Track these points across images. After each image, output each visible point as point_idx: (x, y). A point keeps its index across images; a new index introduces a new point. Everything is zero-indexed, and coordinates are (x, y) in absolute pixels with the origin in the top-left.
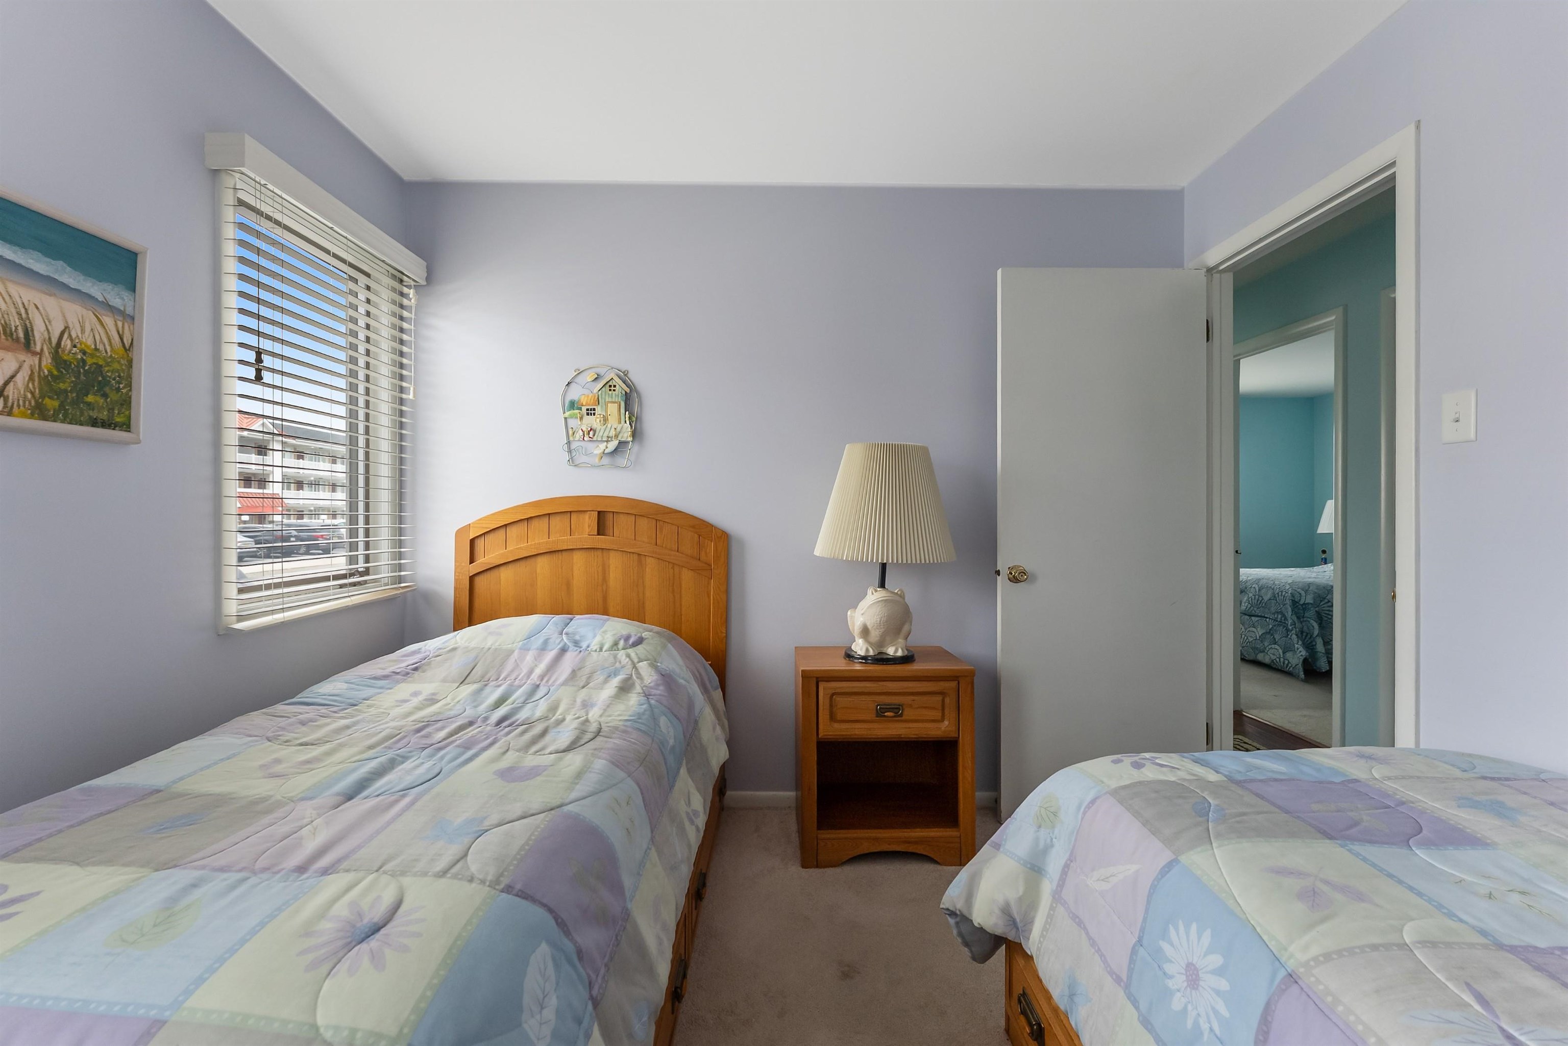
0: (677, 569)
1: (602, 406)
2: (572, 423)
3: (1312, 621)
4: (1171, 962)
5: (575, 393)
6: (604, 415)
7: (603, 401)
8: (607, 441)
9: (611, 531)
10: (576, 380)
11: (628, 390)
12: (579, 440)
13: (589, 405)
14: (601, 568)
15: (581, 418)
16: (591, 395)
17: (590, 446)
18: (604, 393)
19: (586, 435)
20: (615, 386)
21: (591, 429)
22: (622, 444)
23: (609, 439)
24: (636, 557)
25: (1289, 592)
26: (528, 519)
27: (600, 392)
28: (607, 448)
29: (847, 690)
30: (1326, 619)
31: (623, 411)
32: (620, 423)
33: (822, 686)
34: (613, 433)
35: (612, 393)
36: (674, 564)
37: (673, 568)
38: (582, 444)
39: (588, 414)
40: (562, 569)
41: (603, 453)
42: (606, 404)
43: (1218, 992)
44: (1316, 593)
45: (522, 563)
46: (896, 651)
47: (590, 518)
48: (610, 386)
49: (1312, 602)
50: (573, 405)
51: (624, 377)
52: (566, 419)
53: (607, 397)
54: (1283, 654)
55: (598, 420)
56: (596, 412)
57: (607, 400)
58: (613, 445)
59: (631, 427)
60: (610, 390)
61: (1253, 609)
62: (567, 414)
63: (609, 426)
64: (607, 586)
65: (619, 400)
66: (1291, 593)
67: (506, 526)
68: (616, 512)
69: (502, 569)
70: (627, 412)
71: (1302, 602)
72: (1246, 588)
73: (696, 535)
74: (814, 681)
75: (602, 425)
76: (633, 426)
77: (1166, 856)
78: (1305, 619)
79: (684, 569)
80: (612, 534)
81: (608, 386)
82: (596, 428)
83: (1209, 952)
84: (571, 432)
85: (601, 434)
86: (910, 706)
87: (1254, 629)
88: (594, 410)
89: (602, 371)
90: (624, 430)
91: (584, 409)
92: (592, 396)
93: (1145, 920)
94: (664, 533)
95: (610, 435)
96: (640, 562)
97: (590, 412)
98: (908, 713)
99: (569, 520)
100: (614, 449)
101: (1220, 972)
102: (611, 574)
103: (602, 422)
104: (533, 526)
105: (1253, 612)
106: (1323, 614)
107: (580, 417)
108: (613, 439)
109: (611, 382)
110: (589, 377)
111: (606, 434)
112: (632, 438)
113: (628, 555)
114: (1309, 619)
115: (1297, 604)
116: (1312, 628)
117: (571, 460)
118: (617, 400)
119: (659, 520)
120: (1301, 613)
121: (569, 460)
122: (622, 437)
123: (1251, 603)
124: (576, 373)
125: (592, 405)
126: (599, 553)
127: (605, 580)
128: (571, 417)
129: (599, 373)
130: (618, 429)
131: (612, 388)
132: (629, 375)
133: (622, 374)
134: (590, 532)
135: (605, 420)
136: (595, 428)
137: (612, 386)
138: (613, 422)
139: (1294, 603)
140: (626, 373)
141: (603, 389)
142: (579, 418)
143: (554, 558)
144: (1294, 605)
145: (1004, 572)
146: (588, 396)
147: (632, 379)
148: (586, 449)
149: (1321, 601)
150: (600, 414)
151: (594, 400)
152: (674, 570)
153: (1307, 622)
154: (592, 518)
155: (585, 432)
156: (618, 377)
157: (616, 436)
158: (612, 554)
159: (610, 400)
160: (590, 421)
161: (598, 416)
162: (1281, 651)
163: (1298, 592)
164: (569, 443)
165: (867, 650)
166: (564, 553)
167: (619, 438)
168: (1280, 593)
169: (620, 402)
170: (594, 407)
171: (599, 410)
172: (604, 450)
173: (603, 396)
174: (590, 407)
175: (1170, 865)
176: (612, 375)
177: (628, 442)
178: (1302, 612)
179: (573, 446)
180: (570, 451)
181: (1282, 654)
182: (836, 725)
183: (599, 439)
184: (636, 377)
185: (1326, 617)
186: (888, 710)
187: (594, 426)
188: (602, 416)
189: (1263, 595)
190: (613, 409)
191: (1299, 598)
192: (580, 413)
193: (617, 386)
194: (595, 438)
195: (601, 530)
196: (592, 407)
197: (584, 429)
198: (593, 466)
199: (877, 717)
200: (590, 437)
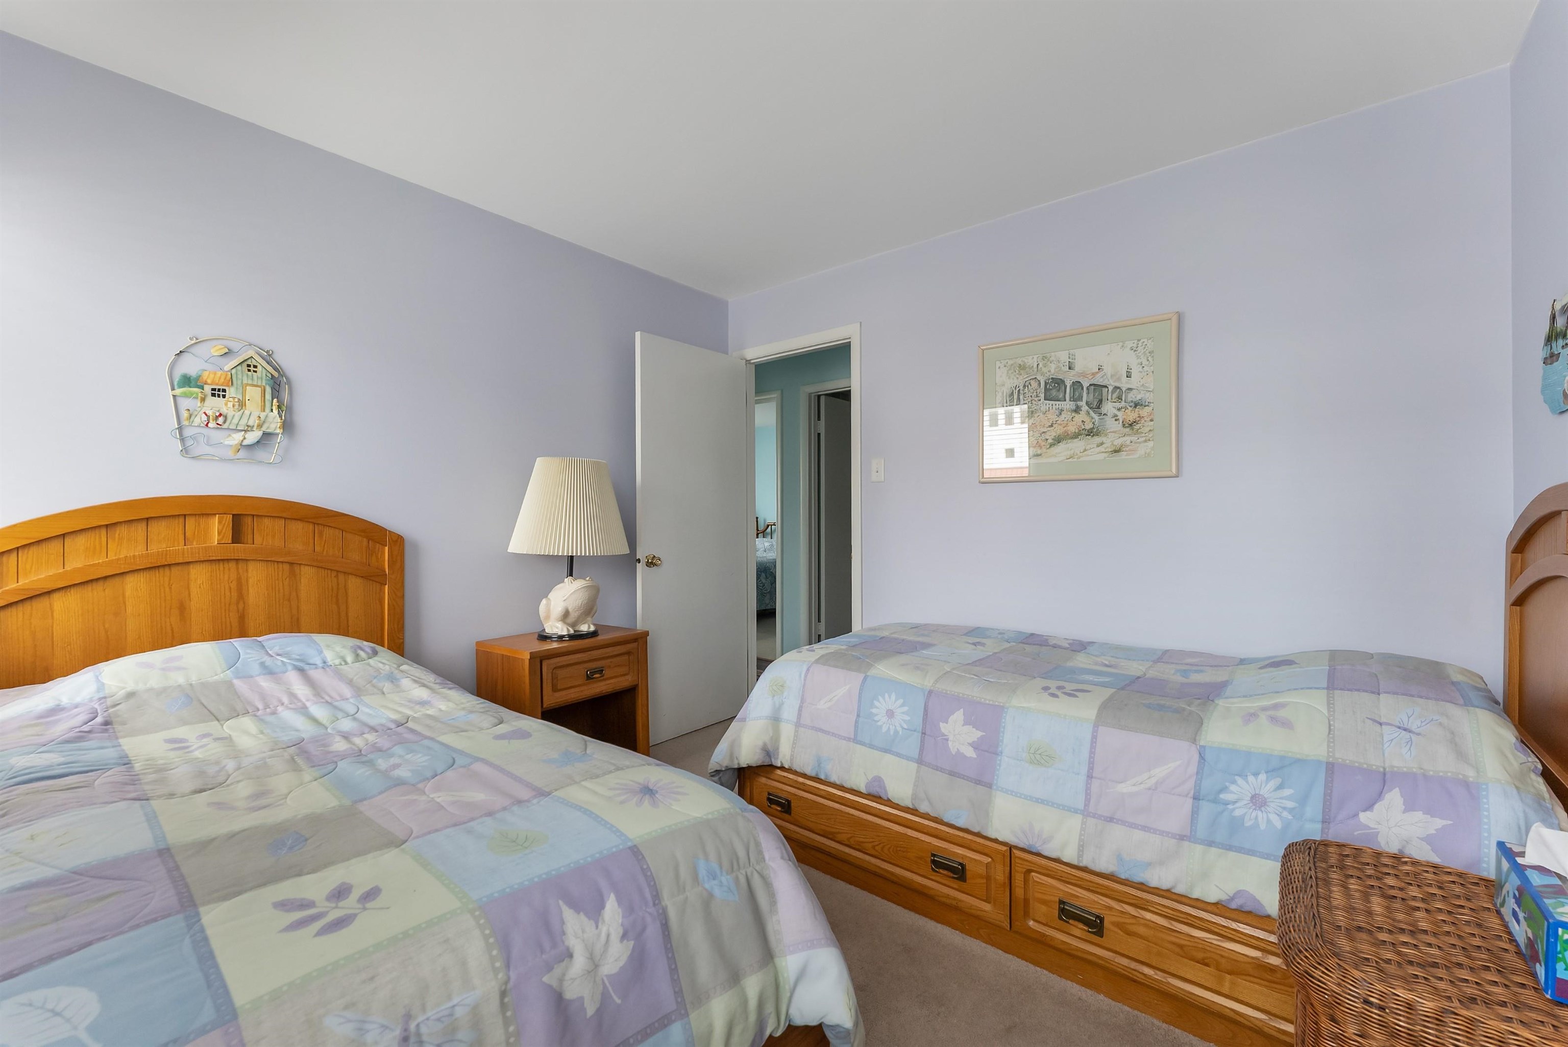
0: (341, 577)
1: (237, 388)
2: (184, 404)
4: (877, 715)
5: (190, 366)
6: (239, 399)
7: (239, 382)
8: (246, 431)
9: (250, 536)
10: (193, 350)
11: (276, 374)
12: (199, 426)
13: (217, 384)
14: (235, 583)
15: (203, 400)
16: (219, 373)
17: (216, 436)
18: (239, 373)
19: (211, 421)
20: (255, 367)
21: (220, 415)
22: (267, 436)
23: (249, 429)
24: (286, 567)
26: (107, 526)
27: (234, 371)
28: (245, 438)
29: (564, 663)
31: (268, 396)
32: (264, 411)
33: (545, 663)
34: (253, 421)
35: (252, 375)
36: (338, 571)
37: (337, 576)
38: (205, 431)
39: (213, 395)
40: (170, 588)
41: (241, 445)
42: (244, 387)
43: (903, 713)
45: (99, 587)
46: (589, 627)
47: (220, 522)
48: (249, 366)
50: (187, 381)
51: (268, 357)
52: (174, 396)
53: (243, 376)
55: (230, 405)
56: (227, 394)
57: (245, 382)
58: (253, 437)
59: (281, 417)
60: (249, 370)
62: (178, 391)
63: (247, 412)
64: (244, 603)
65: (264, 384)
67: (64, 535)
68: (258, 516)
69: (56, 596)
70: (275, 400)
73: (365, 539)
74: (538, 660)
75: (237, 411)
76: (283, 415)
77: (862, 676)
79: (350, 576)
80: (250, 541)
81: (245, 365)
82: (227, 413)
83: (896, 700)
84: (185, 415)
85: (235, 421)
86: (609, 667)
88: (224, 391)
89: (235, 346)
90: (270, 419)
91: (208, 389)
92: (221, 375)
93: (859, 706)
94: (324, 539)
95: (250, 423)
96: (293, 574)
97: (216, 392)
98: (607, 673)
99: (181, 527)
100: (256, 441)
101: (903, 705)
102: (251, 590)
103: (237, 407)
104: (117, 535)
107: (201, 398)
108: (255, 429)
109: (250, 360)
110: (216, 350)
111: (244, 422)
112: (282, 430)
113: (276, 567)
117: (185, 451)
118: (259, 383)
119: (318, 524)
121: (181, 451)
122: (268, 428)
124: (193, 342)
125: (222, 385)
126: (232, 565)
127: (241, 596)
128: (186, 395)
129: (231, 348)
130: (263, 418)
131: (252, 368)
132: (275, 356)
133: (266, 354)
134: (222, 539)
135: (242, 404)
136: (225, 414)
137: (252, 366)
138: (253, 410)
140: (270, 354)
141: (239, 368)
142: (199, 398)
143: (157, 575)
145: (644, 561)
146: (215, 374)
147: (277, 360)
148: (209, 438)
150: (234, 398)
151: (225, 379)
152: (338, 579)
154: (224, 522)
155: (211, 417)
156: (259, 355)
157: (260, 426)
158: (252, 566)
159: (250, 382)
160: (214, 405)
161: (231, 399)
164: (180, 428)
165: (568, 630)
166: (175, 570)
167: (264, 429)
169: (264, 387)
170: (224, 388)
171: (231, 392)
172: (242, 441)
173: (240, 376)
174: (217, 387)
175: (865, 678)
176: (251, 353)
177: (278, 434)
179: (188, 432)
180: (182, 440)
182: (557, 694)
183: (232, 427)
184: (284, 359)
186: (595, 673)
187: (224, 411)
188: (236, 400)
190: (253, 393)
192: (202, 392)
193: (259, 367)
194: (225, 426)
195: (237, 537)
196: (221, 388)
197: (210, 413)
198: (222, 460)
199: (587, 680)
200: (218, 424)
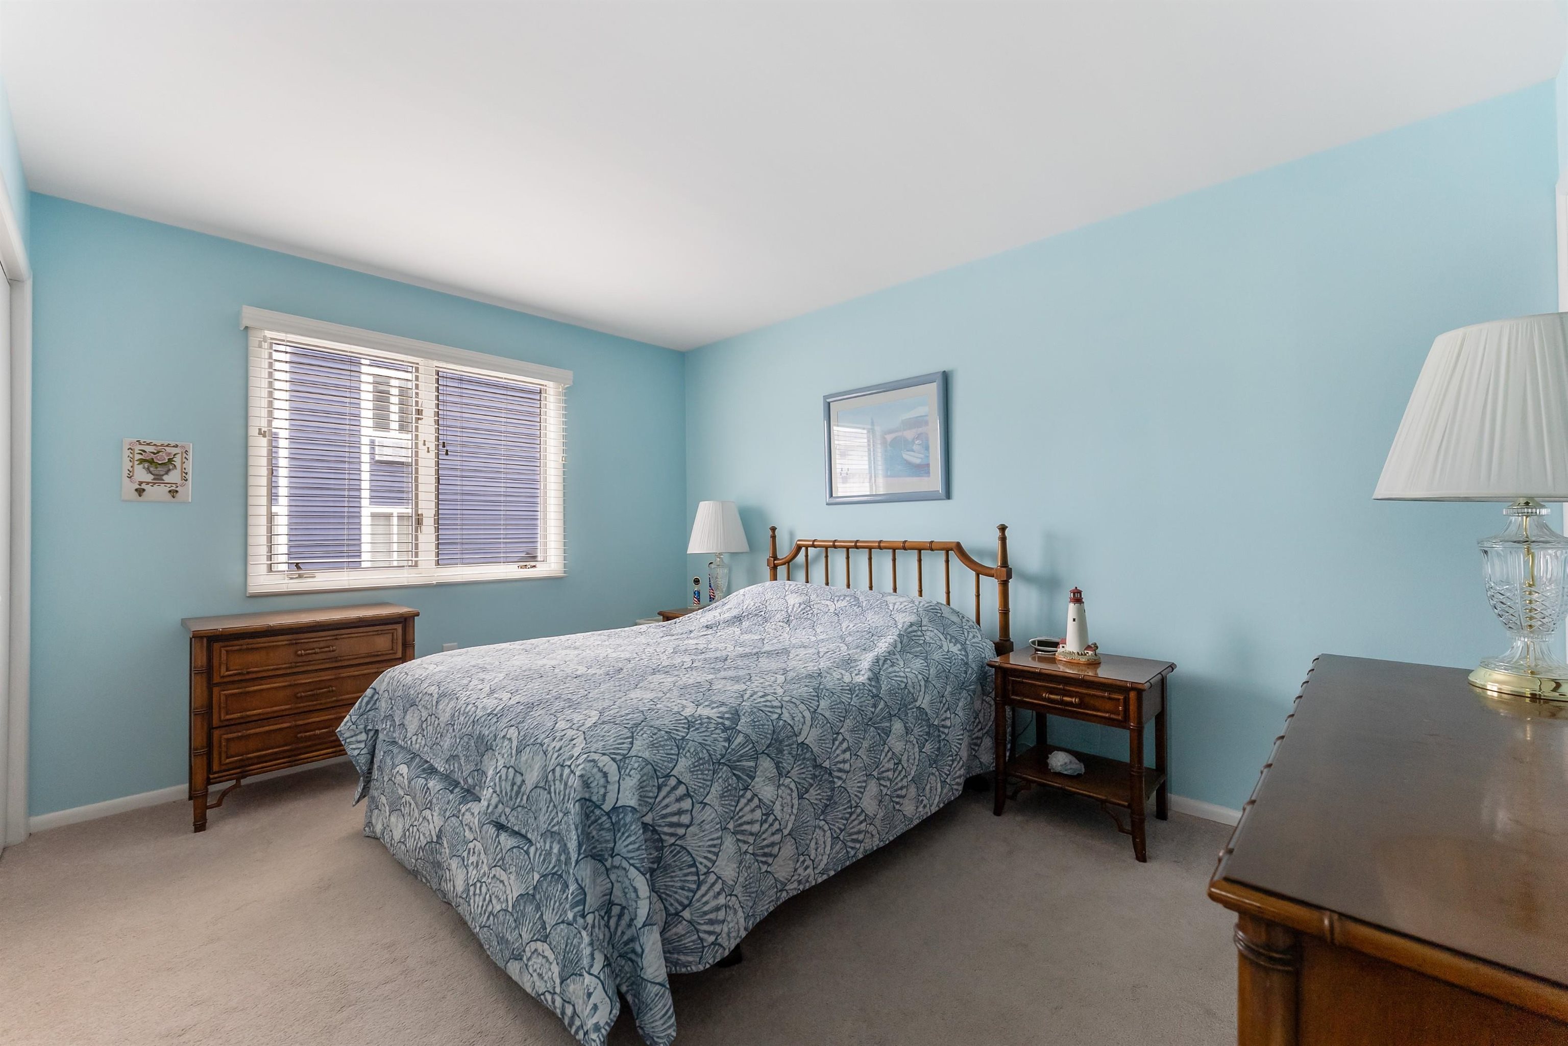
3: (633, 872)
25: (578, 773)
30: (672, 840)
44: (648, 763)
49: (633, 803)
54: (562, 983)
61: (503, 811)
66: (582, 776)
71: (607, 807)
72: (495, 736)
78: (617, 861)
87: (504, 876)
105: (503, 817)
106: (666, 829)
114: (625, 864)
115: (598, 812)
116: (633, 895)
120: (607, 841)
123: (498, 789)
139: (588, 806)
144: (587, 816)
149: (659, 788)
153: (623, 872)
162: (556, 969)
163: (600, 770)
168: (558, 769)
178: (608, 836)
181: (558, 981)
185: (672, 835)
189: (523, 771)
191: (602, 791)
